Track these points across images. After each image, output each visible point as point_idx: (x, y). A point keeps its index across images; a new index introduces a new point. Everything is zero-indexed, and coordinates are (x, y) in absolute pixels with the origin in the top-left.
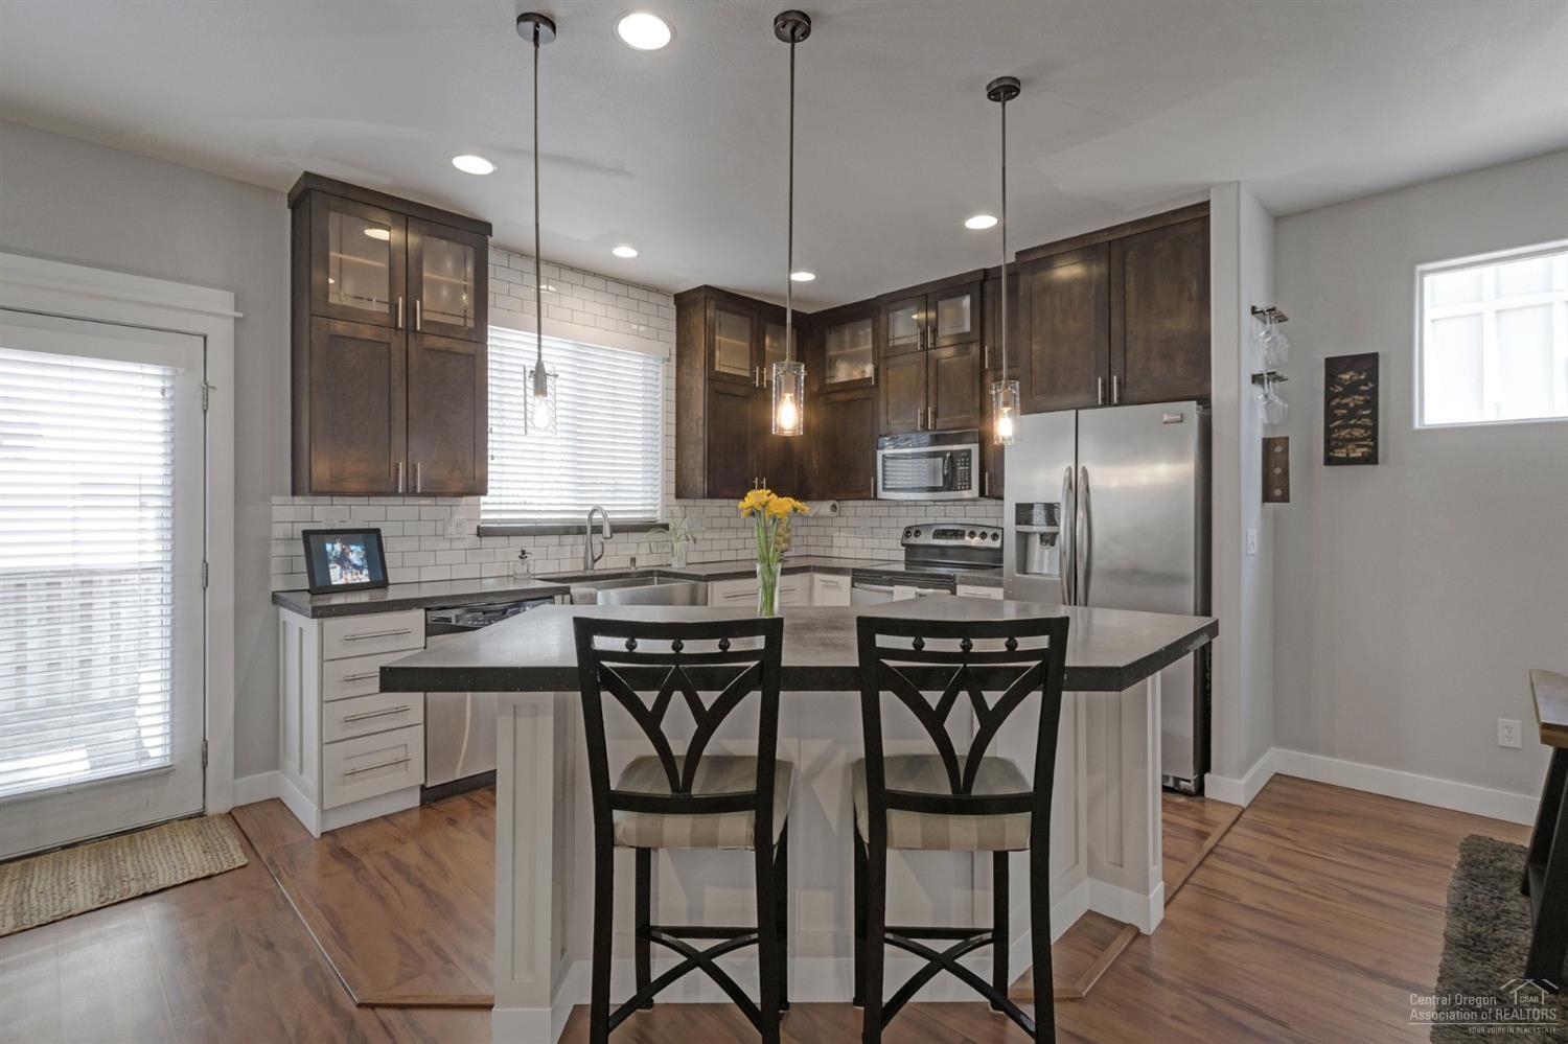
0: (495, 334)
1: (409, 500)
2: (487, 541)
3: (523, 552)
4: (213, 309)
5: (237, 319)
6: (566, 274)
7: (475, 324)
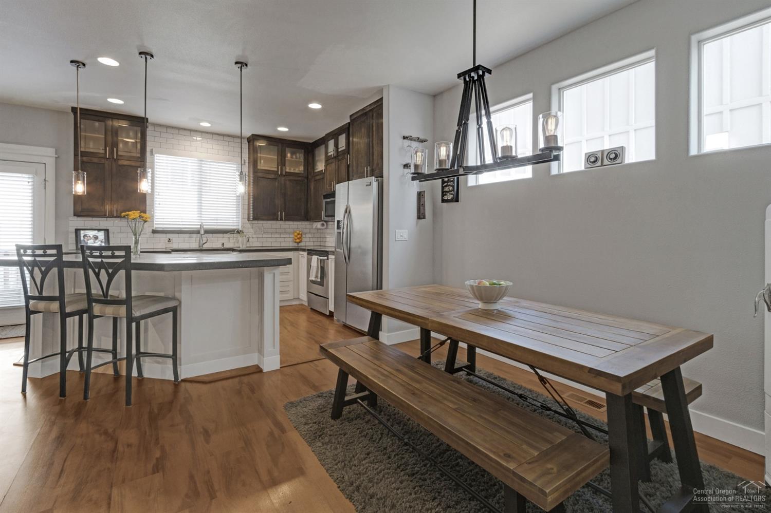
0: (158, 158)
1: (110, 219)
2: (156, 235)
3: (169, 239)
4: (47, 154)
5: (56, 158)
6: (181, 132)
7: (141, 155)
